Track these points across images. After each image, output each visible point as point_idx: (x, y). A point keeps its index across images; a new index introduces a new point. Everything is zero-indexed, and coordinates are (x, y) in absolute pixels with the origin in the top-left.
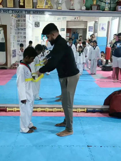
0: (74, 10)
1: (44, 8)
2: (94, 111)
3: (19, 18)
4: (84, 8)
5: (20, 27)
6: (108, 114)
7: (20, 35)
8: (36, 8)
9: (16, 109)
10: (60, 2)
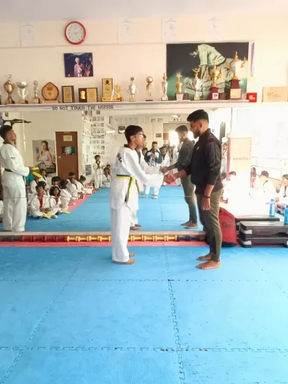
0: (152, 100)
1: (111, 100)
2: (187, 239)
3: (95, 122)
4: (166, 98)
5: (97, 134)
6: (204, 243)
7: (97, 145)
8: (101, 101)
9: (80, 239)
10: (133, 92)
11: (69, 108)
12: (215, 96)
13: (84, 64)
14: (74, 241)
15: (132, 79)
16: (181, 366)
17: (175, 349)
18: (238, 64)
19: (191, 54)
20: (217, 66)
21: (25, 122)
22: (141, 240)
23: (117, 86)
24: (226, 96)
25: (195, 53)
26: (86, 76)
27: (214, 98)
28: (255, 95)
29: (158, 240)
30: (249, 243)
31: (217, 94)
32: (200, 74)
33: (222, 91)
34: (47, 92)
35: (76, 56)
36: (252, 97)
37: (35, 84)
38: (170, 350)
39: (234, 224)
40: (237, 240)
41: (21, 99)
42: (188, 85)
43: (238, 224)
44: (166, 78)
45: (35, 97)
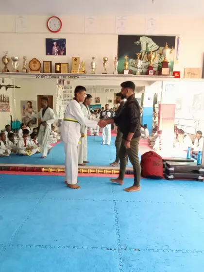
0: (107, 74)
1: (78, 72)
2: (128, 173)
3: (65, 89)
4: (116, 72)
5: (67, 98)
8: (71, 73)
9: (51, 170)
10: (94, 67)
11: (48, 77)
12: (151, 72)
13: (60, 46)
14: (47, 172)
15: (93, 58)
16: (121, 260)
17: (117, 249)
18: (168, 51)
19: (135, 43)
20: (153, 52)
21: (16, 87)
22: (95, 173)
23: (82, 63)
24: (159, 73)
25: (138, 42)
26: (61, 55)
27: (150, 73)
28: (179, 73)
29: (107, 173)
30: (172, 177)
31: (153, 71)
32: (141, 56)
33: (156, 69)
34: (32, 65)
35: (55, 41)
36: (177, 75)
37: (25, 58)
38: (113, 249)
39: (161, 163)
40: (164, 175)
41: (14, 69)
42: (132, 64)
43: (165, 163)
44: (117, 58)
45: (24, 68)
